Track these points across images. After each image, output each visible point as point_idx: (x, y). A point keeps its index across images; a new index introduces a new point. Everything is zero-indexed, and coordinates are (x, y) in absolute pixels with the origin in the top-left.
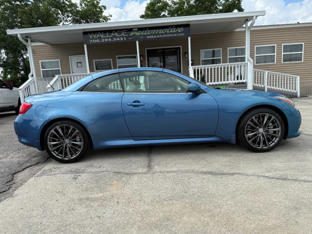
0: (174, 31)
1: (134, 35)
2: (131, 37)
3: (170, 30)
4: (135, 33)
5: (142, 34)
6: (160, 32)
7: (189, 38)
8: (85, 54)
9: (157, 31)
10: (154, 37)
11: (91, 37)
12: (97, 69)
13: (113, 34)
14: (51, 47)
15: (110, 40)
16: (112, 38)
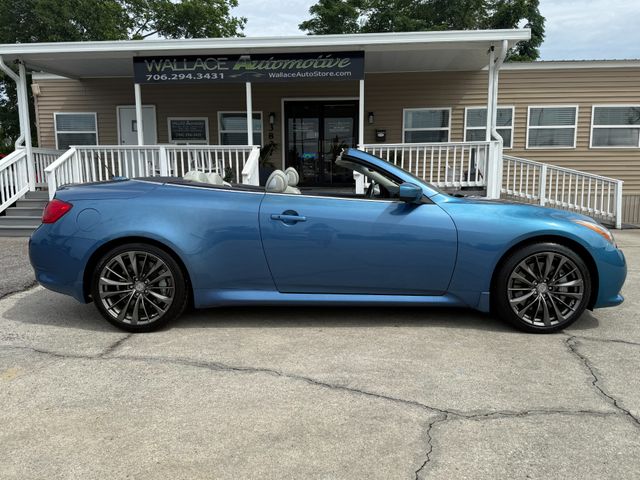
0: (329, 66)
1: (243, 69)
2: (236, 72)
3: (320, 63)
4: (243, 65)
5: (260, 67)
6: (298, 67)
7: (362, 83)
8: (134, 104)
9: (293, 63)
10: (286, 75)
11: (150, 69)
12: (174, 137)
13: (196, 65)
14: (80, 84)
15: (190, 76)
16: (194, 74)
